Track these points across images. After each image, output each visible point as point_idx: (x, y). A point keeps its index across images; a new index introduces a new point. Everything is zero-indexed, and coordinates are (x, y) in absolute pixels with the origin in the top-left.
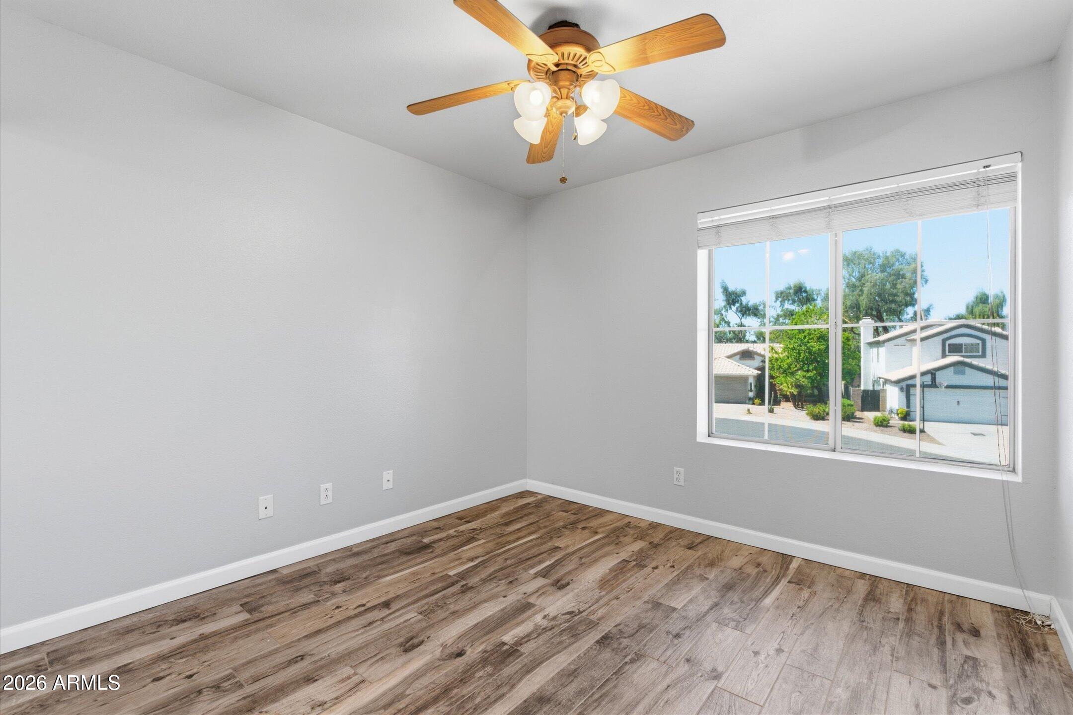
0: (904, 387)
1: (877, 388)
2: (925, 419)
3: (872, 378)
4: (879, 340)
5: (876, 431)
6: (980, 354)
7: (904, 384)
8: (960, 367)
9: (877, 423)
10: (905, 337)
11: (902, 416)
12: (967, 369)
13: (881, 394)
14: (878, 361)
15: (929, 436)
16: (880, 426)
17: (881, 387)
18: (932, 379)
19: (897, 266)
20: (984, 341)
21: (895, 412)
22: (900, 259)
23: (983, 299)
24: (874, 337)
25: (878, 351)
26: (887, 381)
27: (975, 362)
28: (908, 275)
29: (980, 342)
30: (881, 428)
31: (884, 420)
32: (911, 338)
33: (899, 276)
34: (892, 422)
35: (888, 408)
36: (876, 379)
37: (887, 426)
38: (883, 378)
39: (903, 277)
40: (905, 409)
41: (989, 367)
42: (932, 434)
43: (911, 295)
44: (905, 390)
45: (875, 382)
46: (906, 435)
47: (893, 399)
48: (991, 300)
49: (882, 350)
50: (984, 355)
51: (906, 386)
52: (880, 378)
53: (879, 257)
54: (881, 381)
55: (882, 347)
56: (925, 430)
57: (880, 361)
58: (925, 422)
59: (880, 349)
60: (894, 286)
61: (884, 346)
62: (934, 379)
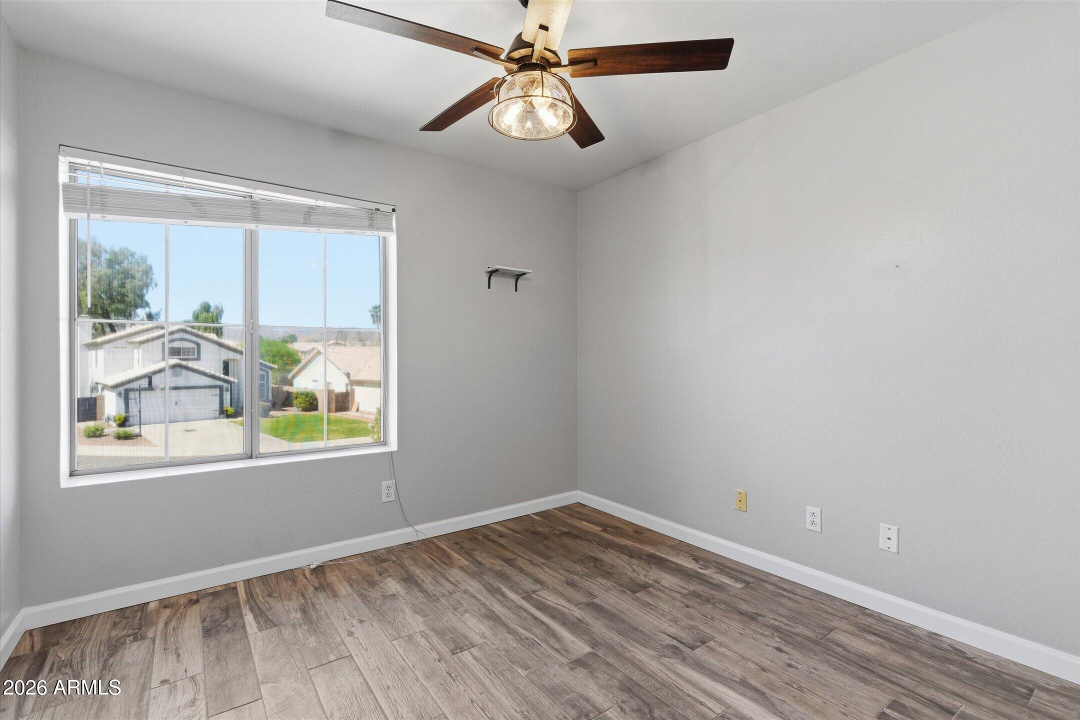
0: (123, 392)
1: (94, 395)
2: (142, 422)
3: (90, 384)
4: (96, 342)
5: (86, 444)
6: (196, 357)
7: (122, 389)
8: (178, 369)
9: (89, 434)
10: (126, 339)
11: (119, 422)
12: (184, 371)
13: (98, 402)
14: (96, 366)
15: (145, 439)
16: (92, 437)
17: (99, 393)
18: (149, 381)
19: (126, 264)
20: (198, 345)
21: (112, 419)
22: (130, 259)
23: (206, 308)
24: (93, 338)
25: (96, 353)
26: (105, 387)
27: (191, 364)
28: (138, 275)
29: (195, 346)
30: (94, 439)
31: (97, 430)
32: (133, 340)
33: (127, 275)
34: (106, 431)
35: (106, 415)
36: (94, 385)
37: (101, 436)
38: (100, 384)
39: (133, 277)
40: (124, 414)
41: (202, 369)
42: (148, 438)
43: (141, 297)
44: (123, 395)
45: (94, 389)
46: (121, 441)
47: (111, 405)
48: (212, 310)
49: (101, 353)
50: (198, 359)
51: (125, 391)
52: (97, 384)
53: (106, 251)
54: (100, 387)
55: (100, 349)
56: (142, 434)
57: (98, 365)
58: (142, 426)
59: (99, 351)
60: (123, 285)
61: (102, 349)
62: (150, 383)
